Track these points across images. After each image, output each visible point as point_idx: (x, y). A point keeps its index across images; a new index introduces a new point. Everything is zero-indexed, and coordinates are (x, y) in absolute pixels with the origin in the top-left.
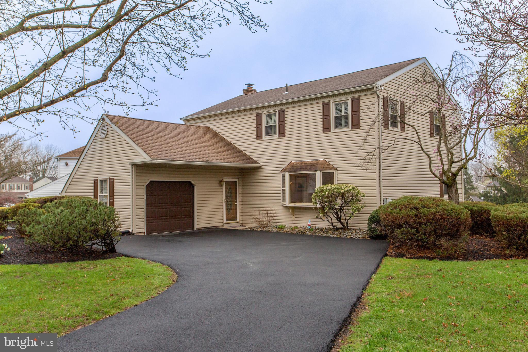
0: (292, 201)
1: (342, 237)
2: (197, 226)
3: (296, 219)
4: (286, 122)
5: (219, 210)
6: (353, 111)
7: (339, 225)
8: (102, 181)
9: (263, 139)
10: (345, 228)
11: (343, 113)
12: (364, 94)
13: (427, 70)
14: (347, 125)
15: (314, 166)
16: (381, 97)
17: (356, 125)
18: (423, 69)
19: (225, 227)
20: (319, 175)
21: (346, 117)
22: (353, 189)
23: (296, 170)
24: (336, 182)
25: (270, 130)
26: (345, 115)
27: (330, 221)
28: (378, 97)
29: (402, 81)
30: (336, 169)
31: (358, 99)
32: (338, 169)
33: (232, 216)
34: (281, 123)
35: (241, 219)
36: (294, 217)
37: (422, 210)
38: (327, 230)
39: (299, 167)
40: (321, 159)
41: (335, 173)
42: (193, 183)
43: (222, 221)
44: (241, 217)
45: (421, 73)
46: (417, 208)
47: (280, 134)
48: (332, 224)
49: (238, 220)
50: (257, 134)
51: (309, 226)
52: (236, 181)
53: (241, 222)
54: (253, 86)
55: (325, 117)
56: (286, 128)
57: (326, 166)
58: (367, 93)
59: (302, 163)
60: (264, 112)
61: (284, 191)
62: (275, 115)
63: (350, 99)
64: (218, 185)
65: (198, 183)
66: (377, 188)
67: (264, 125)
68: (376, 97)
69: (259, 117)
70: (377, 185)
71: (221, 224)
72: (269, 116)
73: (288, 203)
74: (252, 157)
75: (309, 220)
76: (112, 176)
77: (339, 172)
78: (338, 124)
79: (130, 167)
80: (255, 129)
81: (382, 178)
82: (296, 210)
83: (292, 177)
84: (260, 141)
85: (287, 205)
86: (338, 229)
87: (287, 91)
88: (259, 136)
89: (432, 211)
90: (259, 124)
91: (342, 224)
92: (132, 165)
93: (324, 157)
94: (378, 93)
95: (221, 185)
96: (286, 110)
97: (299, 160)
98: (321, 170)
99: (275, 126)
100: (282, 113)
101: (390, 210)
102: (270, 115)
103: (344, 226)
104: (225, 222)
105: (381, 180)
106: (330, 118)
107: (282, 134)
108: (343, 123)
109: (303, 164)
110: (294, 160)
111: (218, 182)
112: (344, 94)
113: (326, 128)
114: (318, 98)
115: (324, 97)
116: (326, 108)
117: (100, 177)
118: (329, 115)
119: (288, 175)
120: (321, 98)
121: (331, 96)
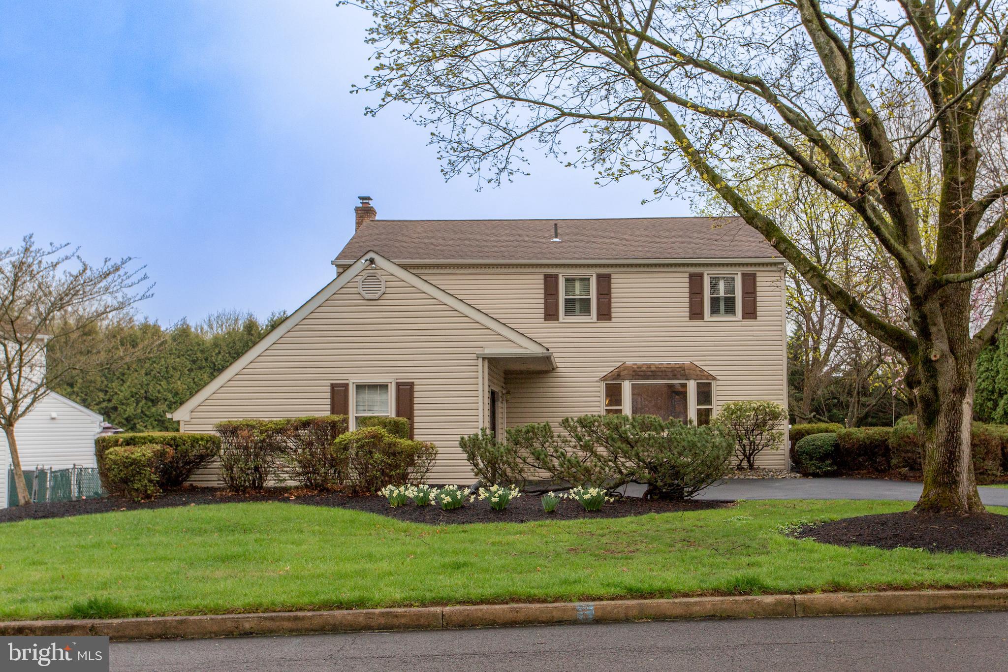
4: (613, 295)
6: (744, 292)
7: (744, 463)
8: (360, 387)
9: (561, 320)
12: (763, 269)
14: (732, 311)
15: (678, 372)
17: (750, 312)
20: (692, 387)
21: (731, 300)
23: (647, 377)
24: (714, 398)
25: (575, 306)
26: (726, 299)
30: (714, 379)
31: (753, 276)
32: (718, 377)
34: (601, 297)
40: (686, 361)
41: (713, 384)
47: (599, 314)
50: (546, 311)
54: (370, 202)
55: (693, 296)
56: (613, 305)
57: (698, 373)
58: (768, 267)
59: (649, 366)
60: (562, 274)
62: (587, 281)
63: (740, 274)
67: (562, 297)
69: (550, 280)
72: (571, 282)
76: (405, 378)
77: (718, 383)
78: (716, 309)
79: (479, 362)
80: (542, 301)
83: (637, 391)
84: (553, 324)
87: (556, 237)
88: (551, 315)
90: (550, 293)
91: (749, 461)
92: (484, 359)
93: (691, 359)
96: (613, 276)
97: (640, 361)
98: (692, 379)
99: (588, 300)
100: (604, 282)
102: (576, 280)
103: (750, 464)
106: (702, 299)
107: (605, 314)
108: (724, 308)
110: (630, 362)
112: (732, 265)
113: (696, 313)
114: (684, 265)
115: (696, 265)
116: (696, 282)
117: (353, 380)
118: (701, 293)
119: (627, 387)
120: (688, 265)
121: (707, 265)
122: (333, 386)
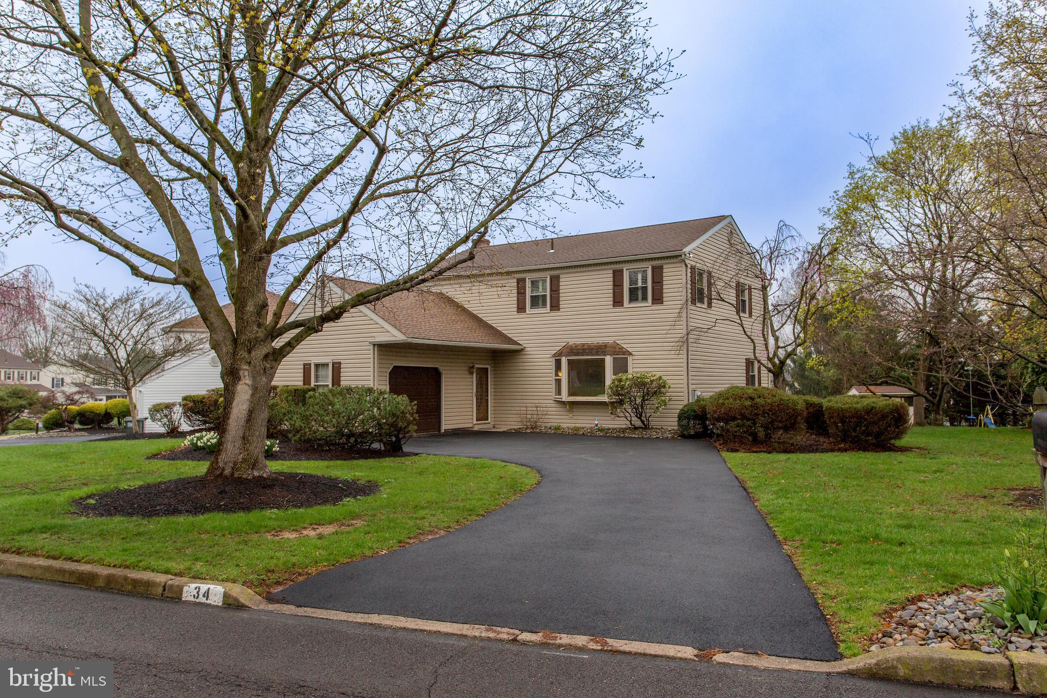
0: (571, 394)
1: (645, 436)
2: (444, 427)
3: (575, 418)
4: (561, 291)
5: (467, 406)
6: (653, 282)
7: (638, 423)
8: (317, 366)
9: (527, 312)
10: (646, 427)
11: (640, 284)
12: (668, 261)
13: (733, 231)
14: (645, 298)
15: (602, 349)
16: (689, 266)
17: (658, 299)
18: (730, 229)
19: (476, 428)
20: (609, 361)
21: (645, 289)
22: (660, 378)
23: (578, 354)
24: (630, 370)
25: (536, 301)
26: (643, 287)
27: (629, 418)
28: (686, 266)
29: (722, 251)
30: (630, 354)
31: (661, 268)
32: (633, 353)
33: (482, 415)
34: (553, 293)
35: (493, 419)
36: (571, 415)
37: (758, 400)
38: (624, 430)
39: (581, 351)
40: (610, 340)
41: (630, 359)
42: (441, 369)
43: (471, 421)
44: (493, 416)
45: (726, 235)
46: (752, 399)
47: (551, 306)
48: (631, 421)
49: (489, 421)
50: (518, 306)
51: (597, 425)
52: (487, 369)
53: (493, 423)
55: (616, 288)
56: (561, 299)
57: (617, 349)
58: (672, 261)
59: (583, 345)
60: (529, 277)
61: (558, 382)
62: (544, 281)
63: (650, 267)
64: (467, 372)
65: (446, 370)
66: (685, 377)
67: (528, 293)
68: (684, 266)
69: (521, 283)
70: (685, 373)
71: (470, 425)
72: (534, 283)
73: (565, 397)
74: (510, 336)
75: (597, 418)
76: (337, 359)
77: (635, 357)
78: (633, 298)
79: (371, 347)
80: (516, 298)
81: (690, 365)
82: (574, 406)
83: (570, 362)
84: (522, 315)
85: (564, 400)
86: (636, 428)
87: (552, 249)
88: (521, 308)
89: (769, 401)
90: (521, 292)
91: (643, 422)
92: (374, 345)
93: (614, 338)
94: (687, 261)
95: (472, 373)
96: (561, 276)
97: (579, 341)
98: (611, 355)
99: (545, 296)
100: (555, 281)
101: (721, 401)
102: (537, 282)
103: (644, 424)
104: (475, 422)
105: (689, 368)
106: (623, 289)
107: (555, 306)
108: (640, 296)
109: (586, 347)
110: (572, 342)
111: (467, 368)
112: (642, 260)
113: (617, 302)
114: (608, 263)
115: (616, 263)
116: (617, 277)
117: (314, 360)
118: (621, 285)
119: (564, 361)
120: (611, 263)
121: (625, 262)
122: (305, 365)
